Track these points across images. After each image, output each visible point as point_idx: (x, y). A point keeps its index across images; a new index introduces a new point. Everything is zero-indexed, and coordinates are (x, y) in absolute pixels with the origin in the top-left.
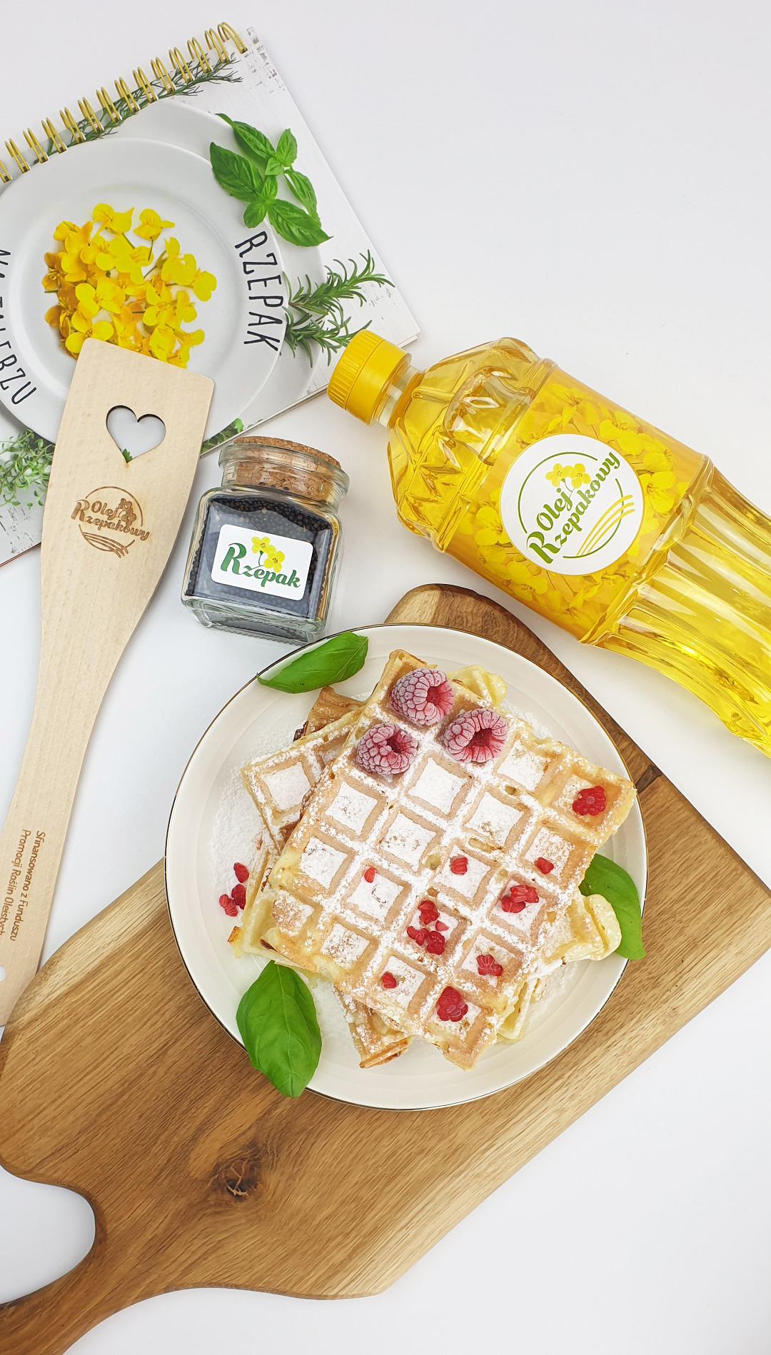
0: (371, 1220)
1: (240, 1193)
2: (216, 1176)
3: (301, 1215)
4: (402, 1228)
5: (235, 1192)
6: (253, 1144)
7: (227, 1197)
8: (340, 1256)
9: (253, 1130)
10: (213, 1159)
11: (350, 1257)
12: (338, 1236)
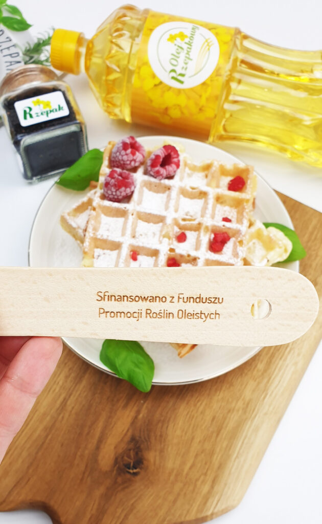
0: (216, 460)
1: (135, 471)
2: (117, 465)
3: (175, 472)
4: (236, 459)
5: (131, 471)
6: (133, 439)
7: (128, 476)
8: (206, 488)
9: (131, 431)
10: (112, 456)
11: (212, 487)
12: (200, 477)
